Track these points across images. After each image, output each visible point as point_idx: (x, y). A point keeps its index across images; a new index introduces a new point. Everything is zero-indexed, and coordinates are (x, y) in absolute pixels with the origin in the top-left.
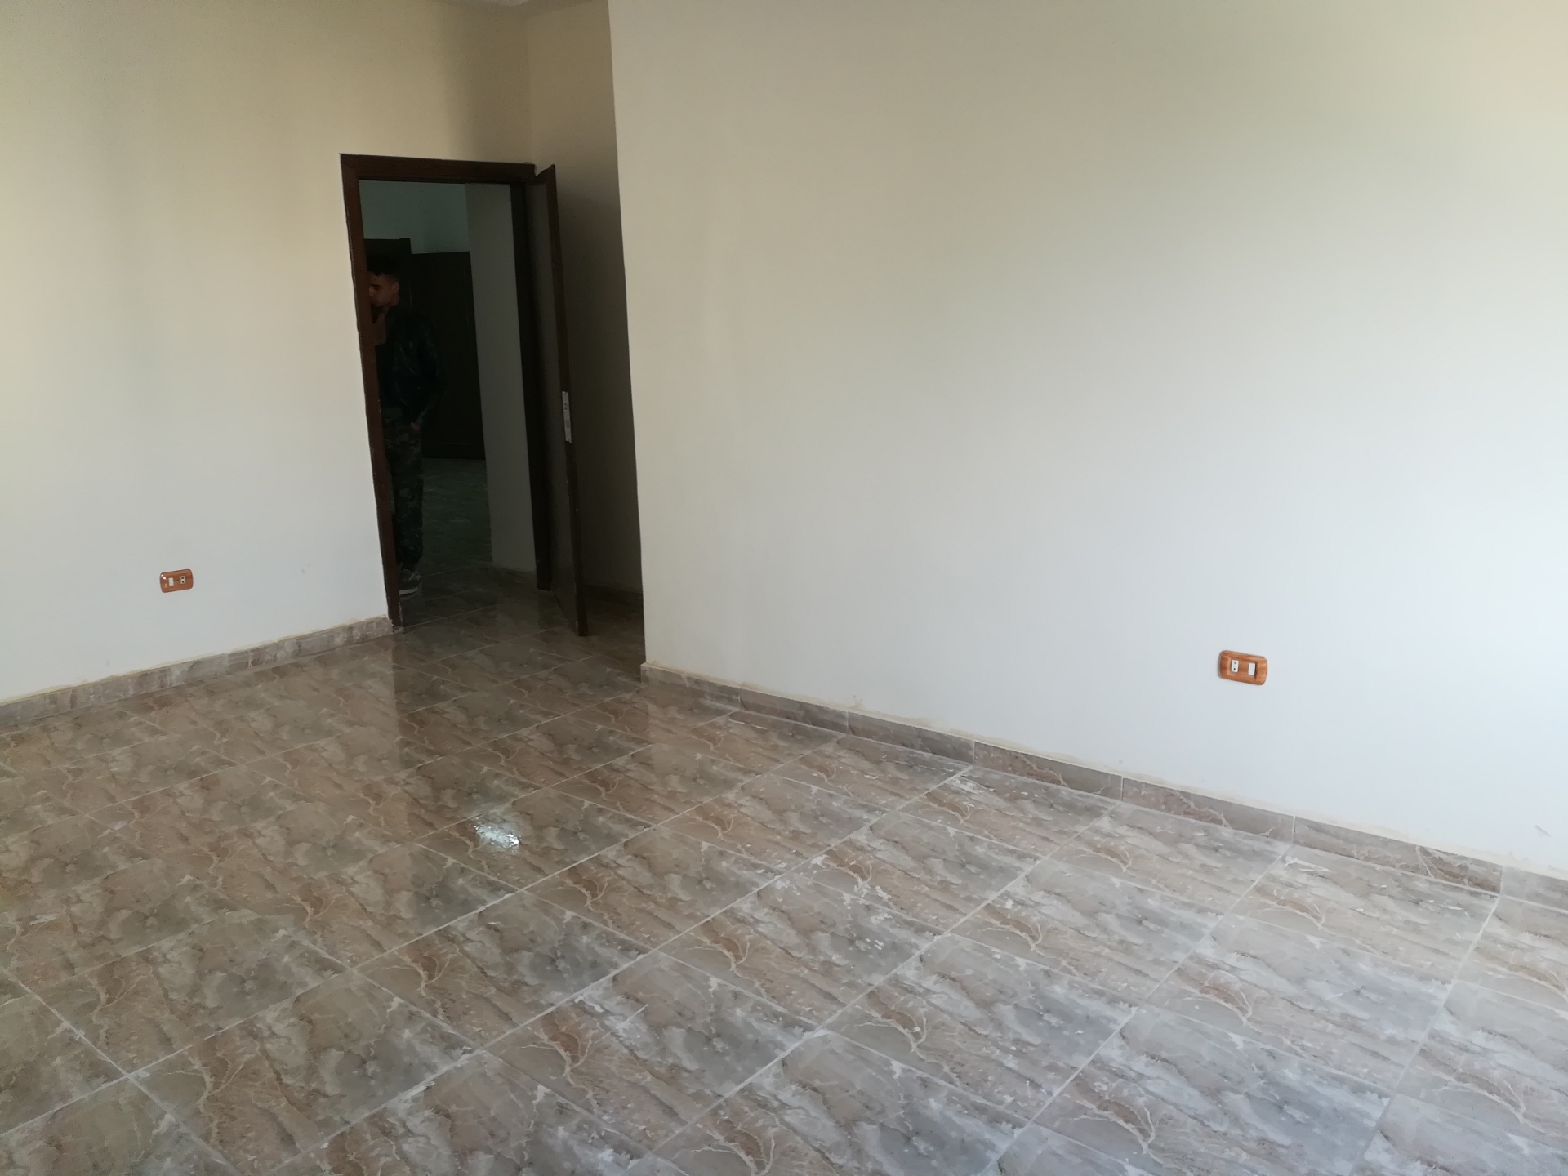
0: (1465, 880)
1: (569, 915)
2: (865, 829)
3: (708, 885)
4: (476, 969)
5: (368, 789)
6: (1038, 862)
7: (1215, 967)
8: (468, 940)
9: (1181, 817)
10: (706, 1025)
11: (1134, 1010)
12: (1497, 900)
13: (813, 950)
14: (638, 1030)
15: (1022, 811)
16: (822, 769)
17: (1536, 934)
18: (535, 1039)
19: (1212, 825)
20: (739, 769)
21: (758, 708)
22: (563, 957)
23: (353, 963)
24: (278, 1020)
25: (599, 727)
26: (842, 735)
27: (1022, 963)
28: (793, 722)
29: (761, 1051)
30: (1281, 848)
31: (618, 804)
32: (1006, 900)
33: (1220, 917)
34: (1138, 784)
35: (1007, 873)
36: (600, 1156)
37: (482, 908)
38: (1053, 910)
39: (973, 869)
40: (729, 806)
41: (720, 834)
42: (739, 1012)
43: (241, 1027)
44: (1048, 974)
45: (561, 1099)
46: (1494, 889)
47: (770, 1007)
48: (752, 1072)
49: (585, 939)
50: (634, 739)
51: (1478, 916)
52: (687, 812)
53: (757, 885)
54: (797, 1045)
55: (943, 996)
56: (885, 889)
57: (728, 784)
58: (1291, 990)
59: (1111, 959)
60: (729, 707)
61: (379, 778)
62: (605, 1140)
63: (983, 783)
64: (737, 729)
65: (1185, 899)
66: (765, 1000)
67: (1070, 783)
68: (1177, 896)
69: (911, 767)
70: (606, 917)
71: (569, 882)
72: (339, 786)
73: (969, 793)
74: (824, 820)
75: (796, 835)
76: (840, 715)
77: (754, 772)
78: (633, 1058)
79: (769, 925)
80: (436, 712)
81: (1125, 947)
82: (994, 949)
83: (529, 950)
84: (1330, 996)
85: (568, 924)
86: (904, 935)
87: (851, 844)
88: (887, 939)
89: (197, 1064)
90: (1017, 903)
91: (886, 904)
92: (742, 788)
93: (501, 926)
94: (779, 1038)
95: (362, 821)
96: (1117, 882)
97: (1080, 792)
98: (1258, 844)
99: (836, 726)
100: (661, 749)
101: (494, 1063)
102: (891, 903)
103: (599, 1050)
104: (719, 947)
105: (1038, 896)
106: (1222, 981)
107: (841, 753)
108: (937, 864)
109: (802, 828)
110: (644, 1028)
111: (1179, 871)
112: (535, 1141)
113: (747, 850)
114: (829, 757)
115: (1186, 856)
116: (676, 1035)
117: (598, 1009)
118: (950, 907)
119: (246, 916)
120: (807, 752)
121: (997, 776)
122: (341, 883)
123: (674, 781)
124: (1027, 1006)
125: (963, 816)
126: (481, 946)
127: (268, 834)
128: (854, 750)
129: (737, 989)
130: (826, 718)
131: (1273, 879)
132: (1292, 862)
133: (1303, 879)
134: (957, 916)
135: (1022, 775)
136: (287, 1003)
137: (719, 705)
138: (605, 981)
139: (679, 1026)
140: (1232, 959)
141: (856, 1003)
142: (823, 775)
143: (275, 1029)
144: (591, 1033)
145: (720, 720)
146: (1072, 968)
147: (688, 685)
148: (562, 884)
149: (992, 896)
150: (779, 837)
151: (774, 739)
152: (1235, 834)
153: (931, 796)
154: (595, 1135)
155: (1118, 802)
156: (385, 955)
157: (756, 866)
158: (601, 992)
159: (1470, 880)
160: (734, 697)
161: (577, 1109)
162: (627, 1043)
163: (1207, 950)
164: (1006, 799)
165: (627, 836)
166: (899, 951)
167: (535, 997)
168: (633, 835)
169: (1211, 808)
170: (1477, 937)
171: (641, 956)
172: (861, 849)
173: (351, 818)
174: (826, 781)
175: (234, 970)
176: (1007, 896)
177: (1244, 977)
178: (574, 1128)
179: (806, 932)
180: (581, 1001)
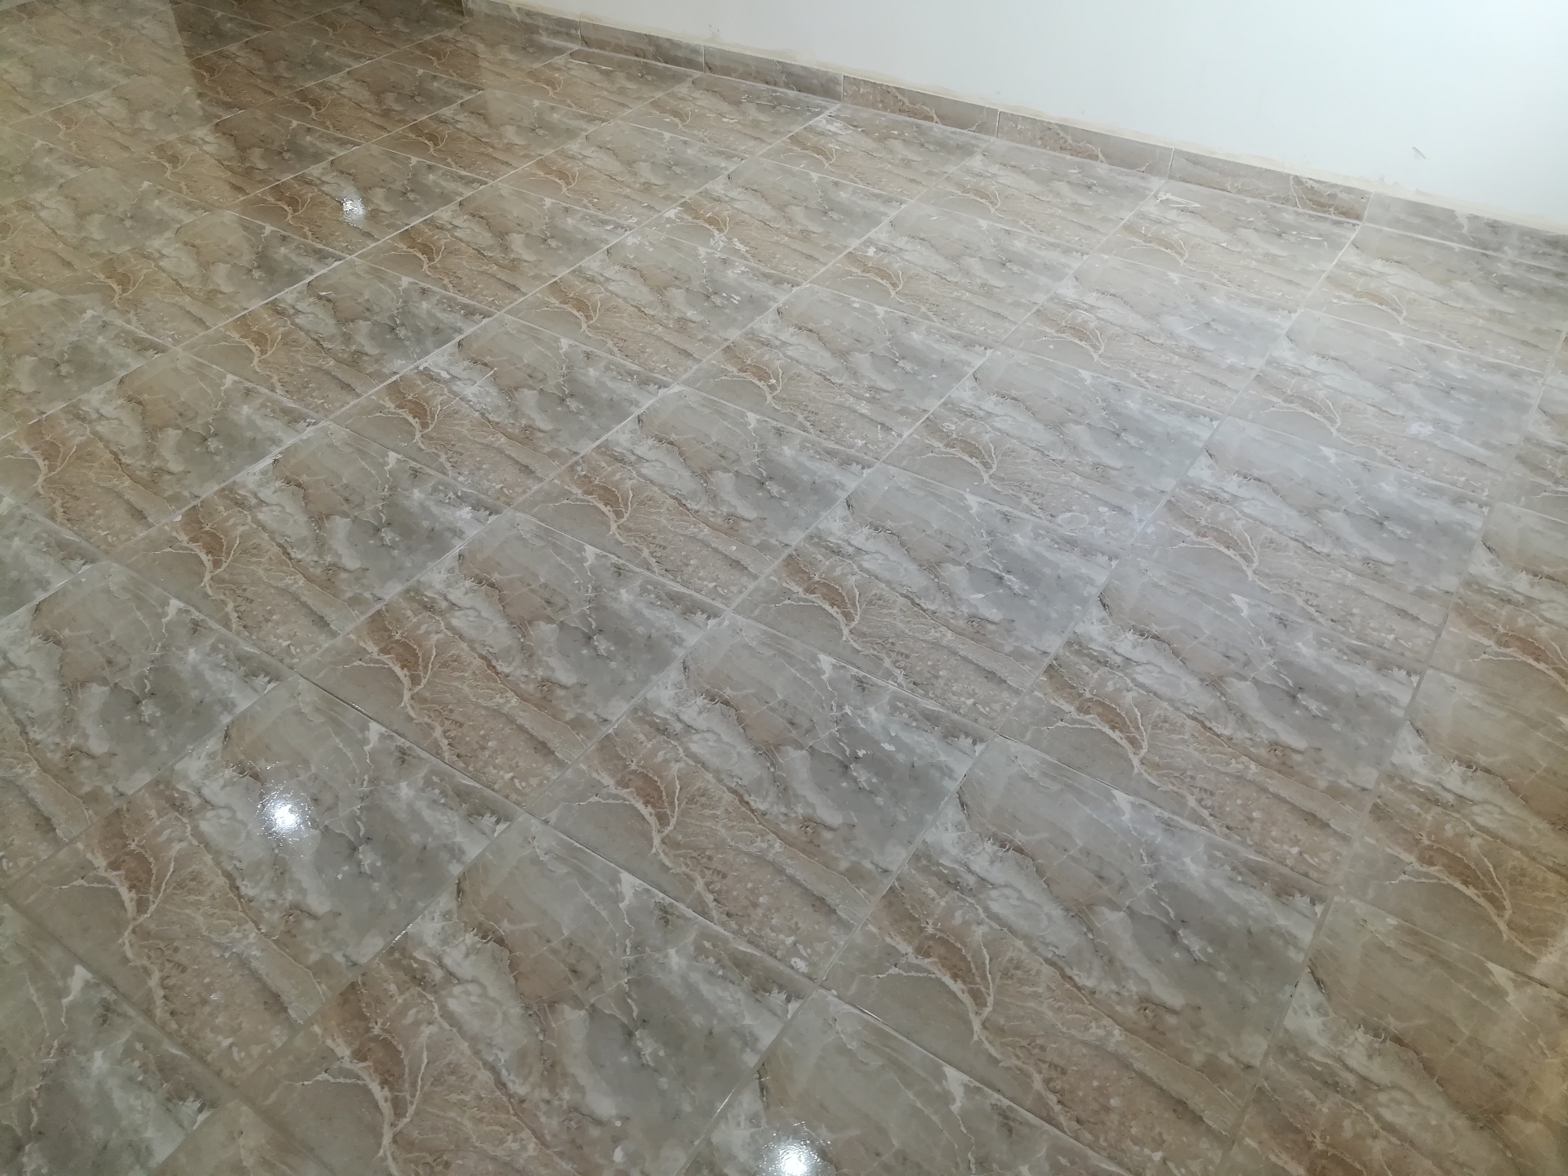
0: (1332, 210)
1: (405, 281)
2: (722, 178)
3: (553, 243)
4: (310, 342)
5: (161, 149)
6: (903, 206)
7: (1073, 307)
8: (298, 312)
9: (1057, 154)
10: (558, 386)
11: (989, 352)
12: (1358, 228)
13: (668, 307)
14: (488, 393)
15: (891, 151)
16: (676, 113)
17: (1387, 260)
18: (381, 408)
19: (1088, 161)
20: (583, 117)
21: (601, 45)
22: (403, 325)
23: (176, 342)
24: (104, 401)
25: (421, 71)
26: (697, 74)
27: (881, 310)
28: (642, 60)
29: (616, 409)
30: (1156, 183)
31: (449, 160)
32: (868, 247)
33: (1085, 257)
34: (1013, 118)
35: (871, 219)
36: (458, 514)
37: (310, 278)
38: (916, 255)
39: (835, 216)
40: (572, 157)
41: (564, 189)
42: (592, 371)
43: (65, 411)
44: (906, 321)
45: (413, 464)
46: (1358, 217)
47: (624, 366)
48: (608, 429)
49: (425, 305)
50: (461, 85)
51: (1336, 245)
52: (527, 165)
53: (606, 242)
54: (652, 401)
55: (801, 348)
56: (742, 241)
57: (571, 134)
58: (1144, 325)
59: (970, 303)
60: (570, 45)
61: (172, 137)
62: (462, 499)
63: (851, 123)
64: (579, 70)
65: (1052, 240)
66: (619, 358)
67: (944, 119)
68: (1044, 237)
69: (774, 107)
70: (446, 281)
71: (403, 246)
72: (127, 148)
73: (835, 134)
74: (678, 170)
75: (647, 187)
76: (695, 50)
77: (600, 119)
78: (485, 422)
79: (623, 284)
80: (227, 57)
81: (987, 290)
82: (853, 299)
83: (366, 319)
84: (1181, 329)
85: (405, 291)
86: (762, 287)
87: (706, 194)
88: (744, 293)
89: (26, 449)
90: (880, 249)
91: (743, 257)
92: (587, 137)
93: (333, 296)
94: (634, 396)
95: (160, 187)
96: (984, 223)
97: (953, 129)
98: (1132, 180)
99: (691, 63)
100: (497, 95)
101: (340, 434)
102: (748, 256)
103: (448, 416)
104: (568, 308)
105: (901, 242)
106: (1079, 320)
107: (697, 94)
108: (797, 212)
109: (654, 180)
110: (494, 391)
111: (1049, 211)
112: (391, 504)
113: (594, 205)
114: (683, 99)
115: (1058, 195)
116: (529, 397)
117: (444, 375)
118: (809, 257)
119: (45, 297)
120: (659, 95)
121: (866, 114)
122: (148, 257)
123: (510, 133)
124: (884, 353)
125: (828, 159)
126: (314, 318)
127: (52, 207)
128: (711, 89)
129: (589, 349)
130: (680, 54)
131: (1143, 216)
132: (1164, 198)
133: (1172, 215)
134: (817, 265)
135: (893, 111)
136: (111, 385)
137: (558, 42)
138: (450, 347)
139: (531, 388)
140: (1091, 299)
141: (713, 358)
142: (677, 120)
143: (103, 411)
144: (439, 399)
145: (559, 60)
146: (931, 314)
147: (519, 18)
148: (395, 249)
149: (854, 243)
150: (628, 190)
151: (621, 80)
152: (1111, 170)
153: (795, 139)
154: (451, 495)
155: (993, 139)
156: (210, 332)
157: (604, 222)
158: (446, 358)
159: (1336, 209)
160: (573, 32)
161: (432, 472)
162: (478, 407)
163: (1068, 290)
164: (874, 140)
165: (461, 194)
166: (756, 304)
167: (376, 367)
168: (468, 193)
169: (1089, 142)
170: (1330, 267)
171: (487, 320)
172: (718, 200)
173: (146, 184)
174: (680, 126)
175: (45, 354)
176: (870, 242)
177: (1100, 316)
178: (430, 490)
179: (660, 289)
180: (425, 368)
